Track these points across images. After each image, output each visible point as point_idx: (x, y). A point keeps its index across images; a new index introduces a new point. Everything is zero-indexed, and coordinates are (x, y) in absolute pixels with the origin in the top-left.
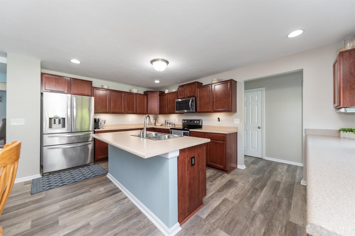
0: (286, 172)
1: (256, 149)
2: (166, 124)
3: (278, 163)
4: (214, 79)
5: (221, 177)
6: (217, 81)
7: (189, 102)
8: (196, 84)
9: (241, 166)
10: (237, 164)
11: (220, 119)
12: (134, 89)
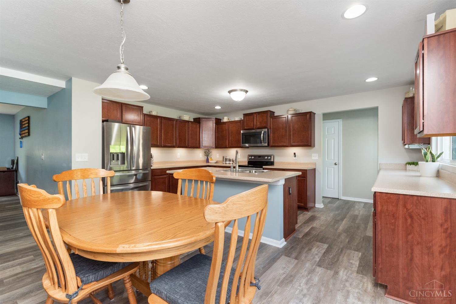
0: (363, 209)
1: (332, 189)
2: (224, 161)
3: (355, 202)
4: (290, 109)
5: (302, 214)
6: (294, 111)
7: (261, 135)
8: (269, 113)
9: (319, 205)
10: (315, 203)
11: (296, 154)
12: (185, 116)
